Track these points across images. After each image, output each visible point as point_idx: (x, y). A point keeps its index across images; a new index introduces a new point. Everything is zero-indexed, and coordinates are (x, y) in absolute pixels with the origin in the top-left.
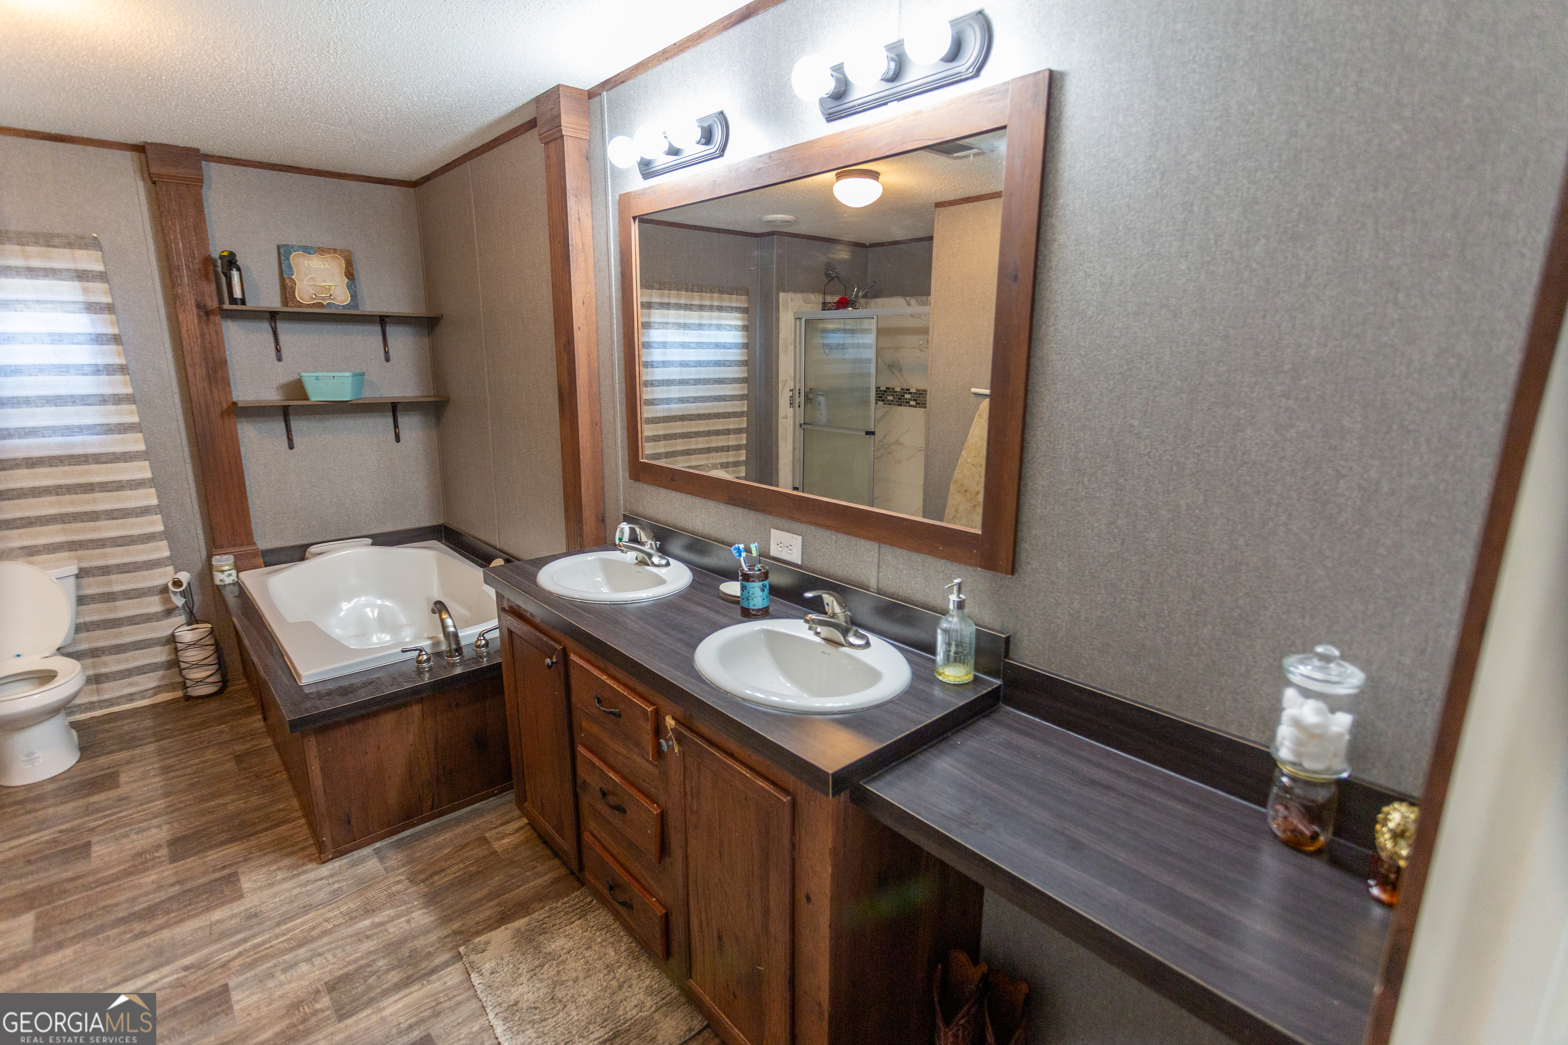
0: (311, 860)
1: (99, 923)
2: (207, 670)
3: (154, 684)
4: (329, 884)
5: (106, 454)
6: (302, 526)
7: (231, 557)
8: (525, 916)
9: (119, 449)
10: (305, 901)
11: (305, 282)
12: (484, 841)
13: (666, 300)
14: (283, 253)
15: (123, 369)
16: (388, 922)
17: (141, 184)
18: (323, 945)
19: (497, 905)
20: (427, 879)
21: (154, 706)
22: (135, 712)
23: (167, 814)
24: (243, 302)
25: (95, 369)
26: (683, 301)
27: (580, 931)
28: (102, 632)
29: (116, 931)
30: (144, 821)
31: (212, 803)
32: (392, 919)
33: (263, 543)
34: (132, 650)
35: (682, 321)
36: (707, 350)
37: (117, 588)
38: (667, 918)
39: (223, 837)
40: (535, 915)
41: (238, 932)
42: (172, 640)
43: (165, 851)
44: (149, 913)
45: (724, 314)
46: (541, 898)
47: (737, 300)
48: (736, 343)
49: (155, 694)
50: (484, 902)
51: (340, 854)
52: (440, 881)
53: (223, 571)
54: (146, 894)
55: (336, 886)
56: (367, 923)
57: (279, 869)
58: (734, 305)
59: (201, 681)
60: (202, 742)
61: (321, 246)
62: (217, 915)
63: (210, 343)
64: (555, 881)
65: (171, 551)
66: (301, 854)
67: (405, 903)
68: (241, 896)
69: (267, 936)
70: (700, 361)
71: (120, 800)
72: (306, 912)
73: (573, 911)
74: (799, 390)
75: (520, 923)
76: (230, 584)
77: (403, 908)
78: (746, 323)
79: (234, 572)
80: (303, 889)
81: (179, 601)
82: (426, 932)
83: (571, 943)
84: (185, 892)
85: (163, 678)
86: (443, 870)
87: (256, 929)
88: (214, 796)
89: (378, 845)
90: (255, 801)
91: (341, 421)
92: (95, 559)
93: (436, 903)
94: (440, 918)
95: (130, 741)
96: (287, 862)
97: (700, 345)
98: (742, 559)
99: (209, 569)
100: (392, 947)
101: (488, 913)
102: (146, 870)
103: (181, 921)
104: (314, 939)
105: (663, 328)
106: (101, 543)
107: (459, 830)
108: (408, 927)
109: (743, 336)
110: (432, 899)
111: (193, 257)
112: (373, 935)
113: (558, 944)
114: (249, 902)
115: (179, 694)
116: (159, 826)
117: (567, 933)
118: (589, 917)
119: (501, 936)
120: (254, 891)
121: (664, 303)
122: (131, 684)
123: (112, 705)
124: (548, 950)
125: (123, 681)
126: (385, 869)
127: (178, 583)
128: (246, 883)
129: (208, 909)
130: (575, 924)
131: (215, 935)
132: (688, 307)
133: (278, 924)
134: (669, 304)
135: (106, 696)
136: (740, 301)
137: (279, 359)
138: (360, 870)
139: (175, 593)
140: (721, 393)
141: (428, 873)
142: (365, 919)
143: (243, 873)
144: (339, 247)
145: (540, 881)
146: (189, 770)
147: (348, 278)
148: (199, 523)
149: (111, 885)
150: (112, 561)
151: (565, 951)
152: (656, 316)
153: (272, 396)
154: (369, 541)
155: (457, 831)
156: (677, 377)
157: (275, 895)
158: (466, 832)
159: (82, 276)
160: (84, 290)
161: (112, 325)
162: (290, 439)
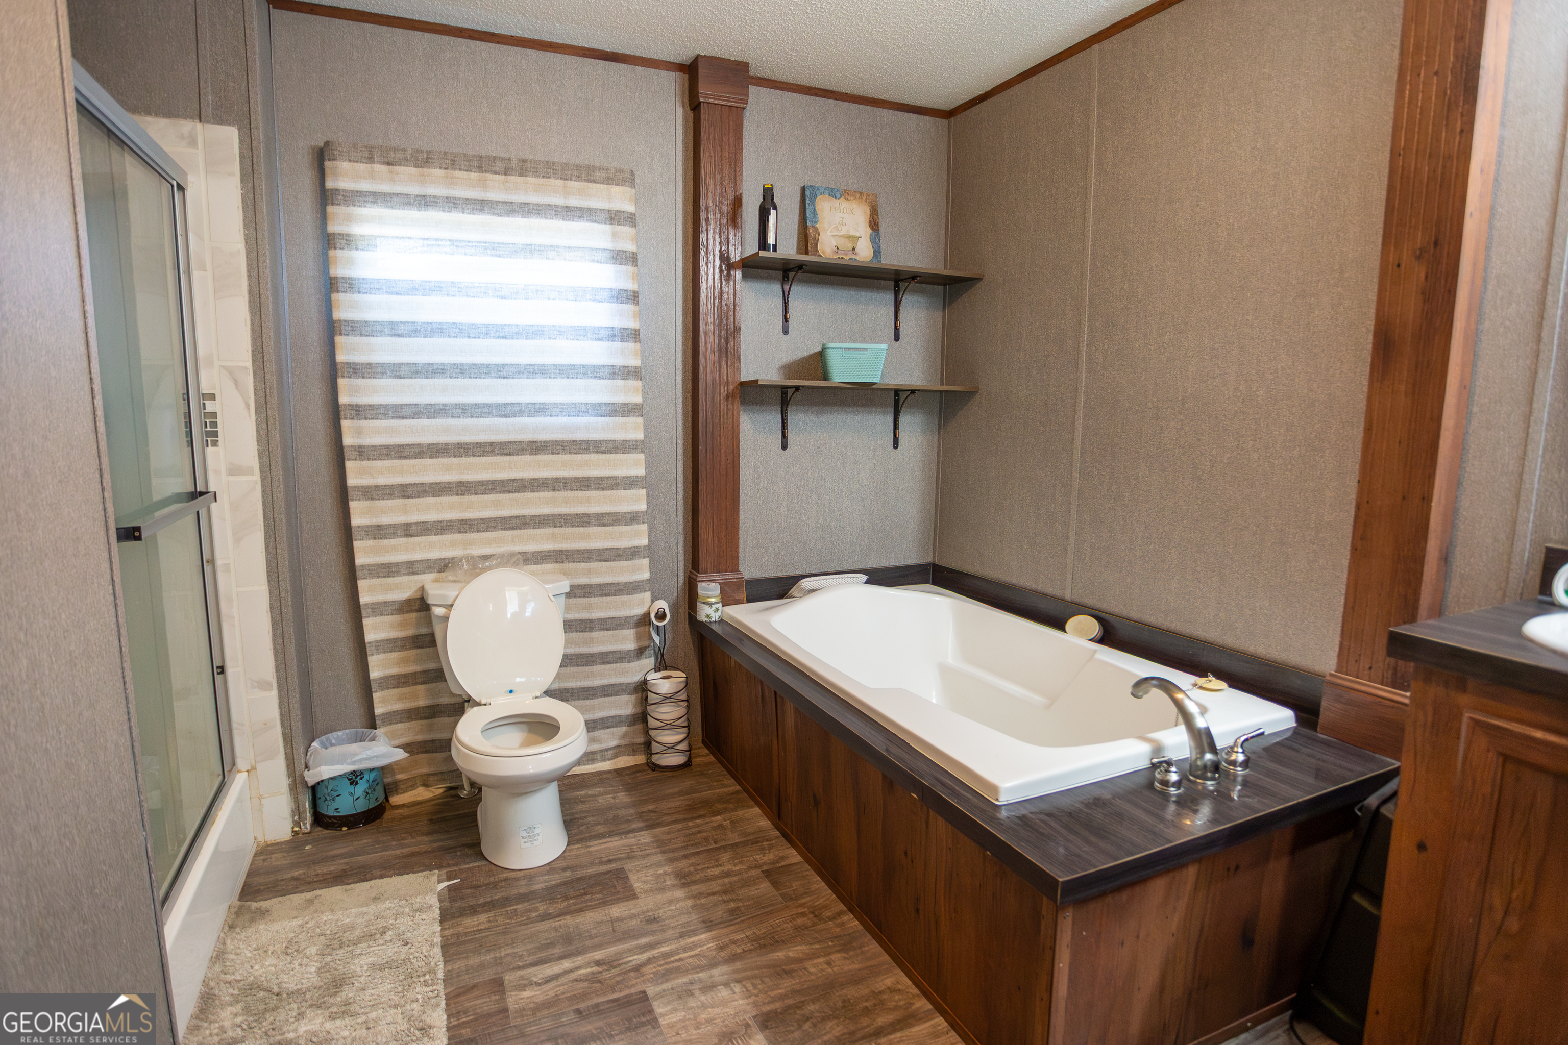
2: (678, 734)
3: (614, 743)
5: (606, 441)
6: (783, 552)
7: (718, 586)
9: (620, 436)
11: (829, 233)
14: (805, 198)
15: (634, 335)
17: (680, 111)
21: (617, 773)
22: (601, 778)
25: (611, 333)
34: (601, 697)
37: (595, 615)
42: (643, 688)
49: (616, 756)
53: (710, 604)
59: (672, 747)
61: (846, 188)
63: (727, 305)
65: (651, 572)
71: (649, 922)
76: (716, 622)
79: (722, 606)
85: (624, 736)
99: (691, 597)
106: (587, 555)
111: (725, 197)
115: (640, 759)
127: (661, 615)
137: (786, 331)
144: (865, 190)
147: (872, 229)
150: (595, 580)
153: (773, 375)
154: (864, 578)
159: (614, 218)
160: (615, 235)
161: (633, 279)
162: (784, 436)
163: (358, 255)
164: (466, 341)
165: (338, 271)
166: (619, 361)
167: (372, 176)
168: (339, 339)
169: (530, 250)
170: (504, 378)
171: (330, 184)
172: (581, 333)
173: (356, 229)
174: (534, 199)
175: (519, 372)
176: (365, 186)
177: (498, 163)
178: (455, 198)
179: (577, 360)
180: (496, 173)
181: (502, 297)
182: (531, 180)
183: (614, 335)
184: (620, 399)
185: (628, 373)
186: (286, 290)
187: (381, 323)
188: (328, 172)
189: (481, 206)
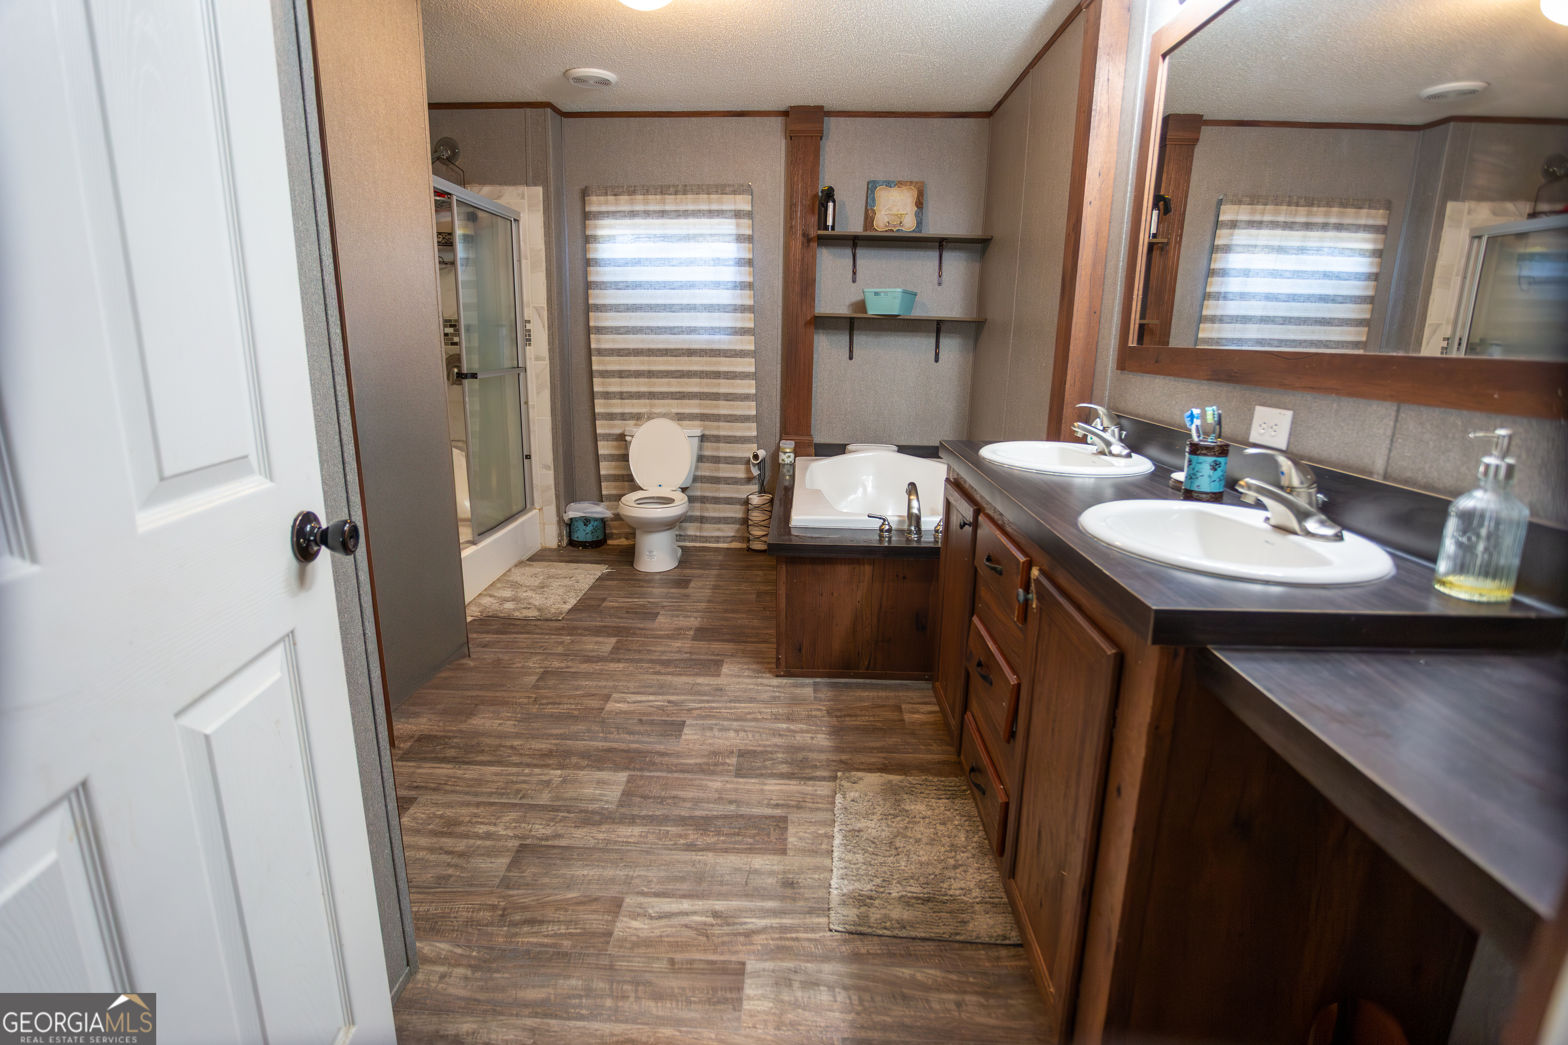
0: (770, 672)
1: (642, 657)
2: (763, 531)
3: (732, 534)
4: (773, 691)
5: (731, 350)
6: (848, 428)
7: (793, 442)
8: (901, 775)
9: (739, 347)
10: (754, 695)
11: (883, 213)
12: (898, 708)
13: (1257, 218)
14: (872, 187)
15: (750, 286)
16: (797, 732)
17: (784, 141)
18: (750, 727)
19: (883, 758)
20: (840, 717)
21: (728, 549)
22: (717, 550)
23: (704, 612)
24: (833, 228)
26: (1281, 219)
27: (942, 809)
28: (709, 485)
29: (647, 665)
30: (691, 612)
31: (731, 615)
32: (802, 731)
33: (820, 437)
35: (1276, 243)
36: (1310, 281)
37: (722, 454)
38: (1007, 805)
39: (727, 637)
40: (910, 779)
41: (705, 695)
42: (746, 502)
43: (692, 633)
44: (667, 663)
45: (1344, 234)
46: (923, 769)
47: (1368, 216)
48: (1357, 273)
49: (732, 542)
50: (875, 751)
51: (788, 675)
52: (849, 722)
53: (785, 454)
54: (672, 652)
55: (777, 694)
56: (785, 726)
57: (748, 669)
58: (1362, 222)
59: (758, 538)
60: (743, 578)
61: (901, 180)
62: (700, 680)
63: (807, 266)
64: (944, 763)
65: (757, 432)
66: (766, 666)
67: (817, 725)
68: (719, 676)
69: (720, 705)
70: (1294, 295)
71: (684, 596)
72: (750, 702)
73: (945, 790)
74: (1460, 339)
75: (895, 778)
76: (787, 464)
77: (814, 728)
78: (1380, 246)
79: (792, 455)
80: (756, 687)
81: (755, 472)
82: (821, 751)
83: (929, 813)
84: (691, 660)
85: (737, 530)
86: (856, 716)
87: (717, 698)
88: (733, 611)
89: (818, 680)
90: (756, 623)
91: (892, 338)
92: (714, 429)
93: (839, 735)
94: (836, 747)
95: (705, 565)
96: (754, 667)
97: (1297, 274)
98: (1193, 428)
99: (778, 450)
100: (793, 749)
101: (873, 760)
102: (677, 639)
103: (681, 675)
104: (746, 720)
105: (1248, 252)
107: (882, 694)
108: (810, 742)
109: (1371, 264)
110: (837, 731)
111: (807, 196)
112: (785, 735)
113: (918, 807)
114: (720, 681)
115: (744, 546)
116: (696, 618)
117: (930, 804)
118: (956, 801)
119: (873, 780)
120: (727, 675)
121: (1254, 222)
122: (719, 530)
123: (706, 542)
124: (907, 807)
125: (716, 526)
126: (815, 698)
127: (756, 457)
128: (725, 669)
129: (697, 675)
130: (940, 801)
131: (693, 691)
132: (1289, 226)
133: (730, 702)
134: (1261, 222)
135: (704, 534)
136: (1378, 217)
137: (854, 281)
138: (798, 691)
139: (753, 463)
140: (1323, 338)
141: (843, 713)
142: (784, 723)
143: (727, 662)
144: (915, 180)
145: (929, 757)
146: (728, 592)
147: (917, 207)
148: (778, 413)
149: (657, 640)
150: (722, 433)
151: (921, 815)
152: (1241, 237)
153: (843, 310)
154: (895, 448)
155: (880, 694)
156: (1259, 313)
157: (738, 683)
158: (887, 697)
159: (738, 214)
160: (738, 225)
161: (749, 251)
162: (851, 351)
163: (600, 246)
164: (653, 291)
165: (591, 255)
166: (739, 302)
167: (607, 203)
168: (590, 292)
169: (688, 238)
170: (674, 312)
171: (587, 209)
172: (717, 285)
173: (600, 232)
174: (691, 207)
175: (682, 309)
176: (603, 208)
177: (672, 189)
178: (648, 211)
179: (714, 301)
180: (670, 194)
181: (673, 266)
182: (690, 196)
183: (736, 286)
184: (739, 325)
185: (743, 309)
186: (568, 266)
187: (610, 282)
188: (586, 202)
189: (663, 214)
